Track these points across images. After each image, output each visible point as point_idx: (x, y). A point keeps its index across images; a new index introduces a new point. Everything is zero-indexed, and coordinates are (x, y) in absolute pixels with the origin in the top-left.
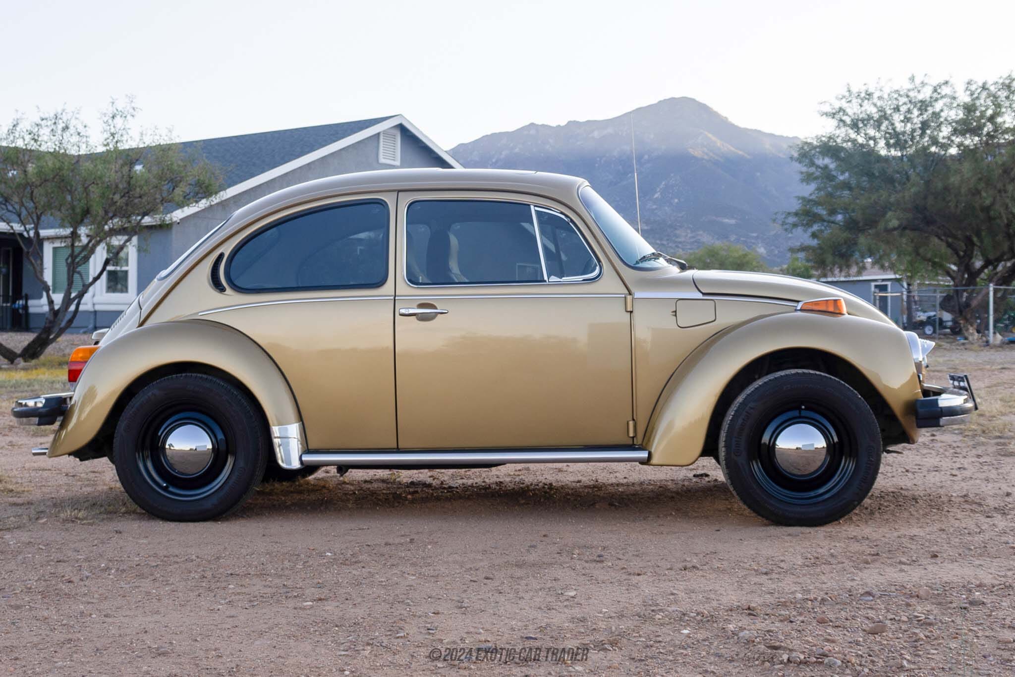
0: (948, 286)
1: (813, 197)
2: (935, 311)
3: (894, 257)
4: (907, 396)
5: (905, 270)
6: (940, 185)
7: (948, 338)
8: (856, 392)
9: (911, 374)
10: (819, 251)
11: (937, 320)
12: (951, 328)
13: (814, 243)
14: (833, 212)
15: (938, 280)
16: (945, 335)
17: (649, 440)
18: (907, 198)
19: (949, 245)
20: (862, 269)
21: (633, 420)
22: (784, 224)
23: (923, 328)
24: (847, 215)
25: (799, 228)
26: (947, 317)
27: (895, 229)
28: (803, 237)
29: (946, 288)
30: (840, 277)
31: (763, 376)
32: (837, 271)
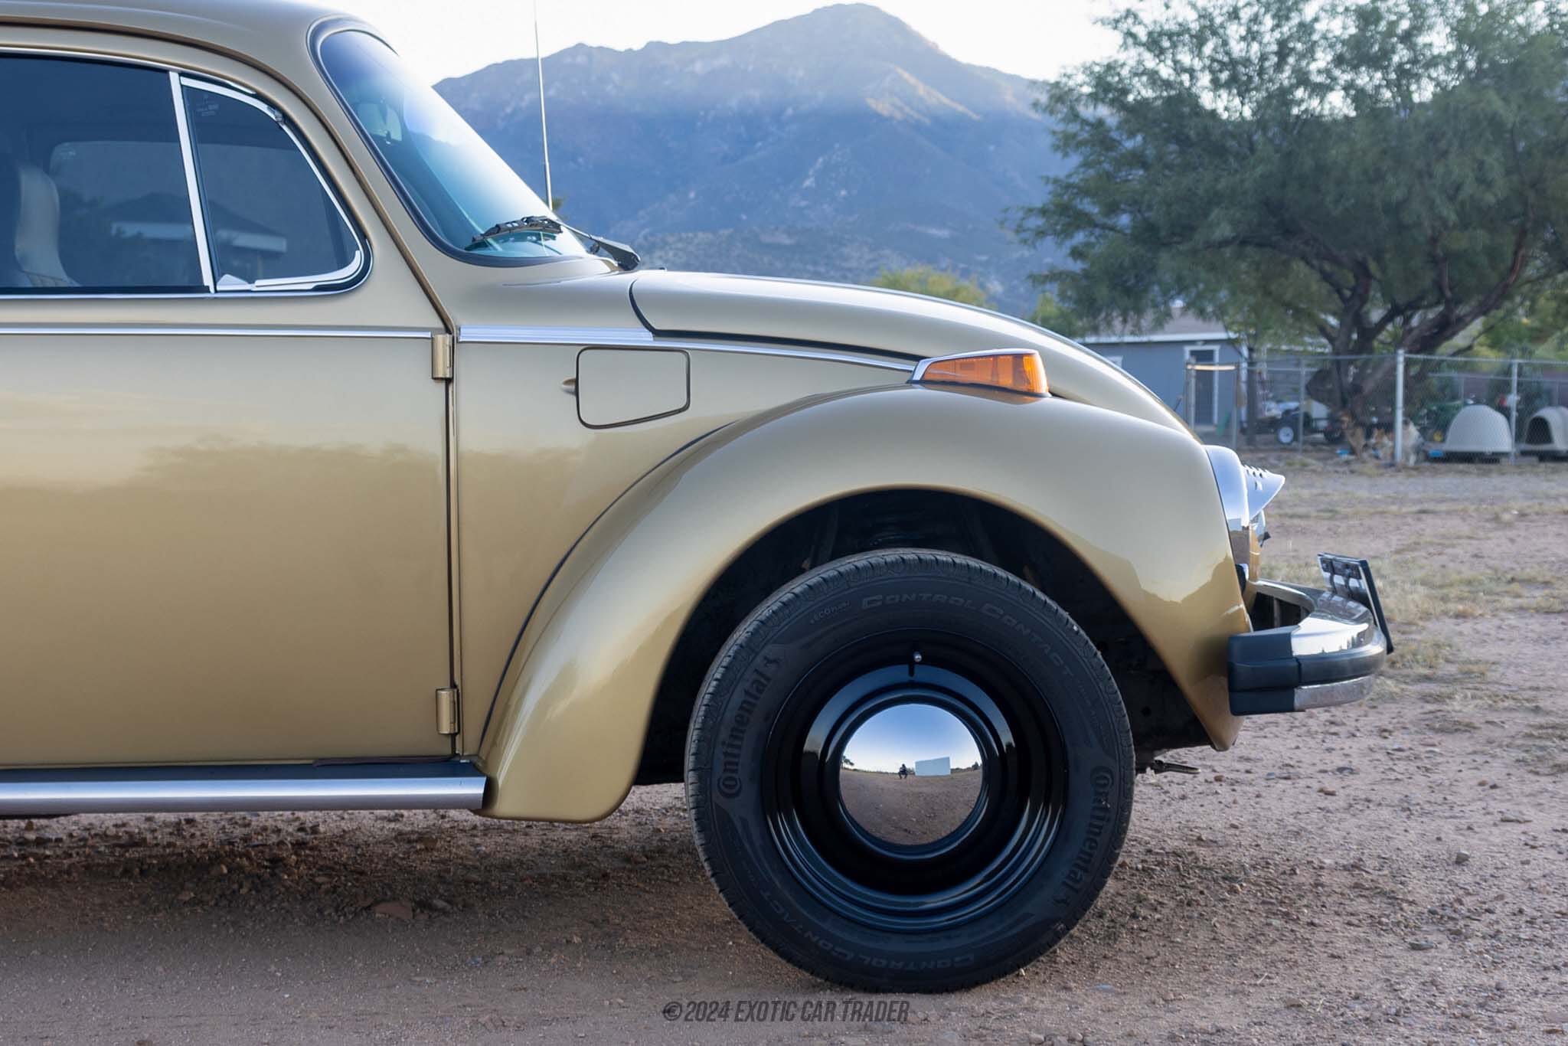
0: (1322, 354)
1: (1075, 179)
2: (1297, 399)
3: (1223, 294)
4: (1203, 624)
5: (1246, 324)
6: (1308, 163)
7: (1321, 450)
8: (1066, 614)
9: (1221, 560)
10: (1084, 282)
11: (1301, 419)
12: (1327, 433)
13: (1077, 266)
14: (1112, 209)
15: (1303, 344)
16: (1314, 444)
17: (494, 744)
18: (1247, 185)
19: (1326, 277)
20: (1163, 318)
21: (453, 686)
22: (1020, 229)
23: (1276, 432)
24: (1139, 215)
25: (1049, 238)
26: (1319, 411)
27: (1225, 243)
28: (1054, 255)
29: (1320, 357)
30: (1122, 334)
31: (822, 563)
32: (1117, 323)
